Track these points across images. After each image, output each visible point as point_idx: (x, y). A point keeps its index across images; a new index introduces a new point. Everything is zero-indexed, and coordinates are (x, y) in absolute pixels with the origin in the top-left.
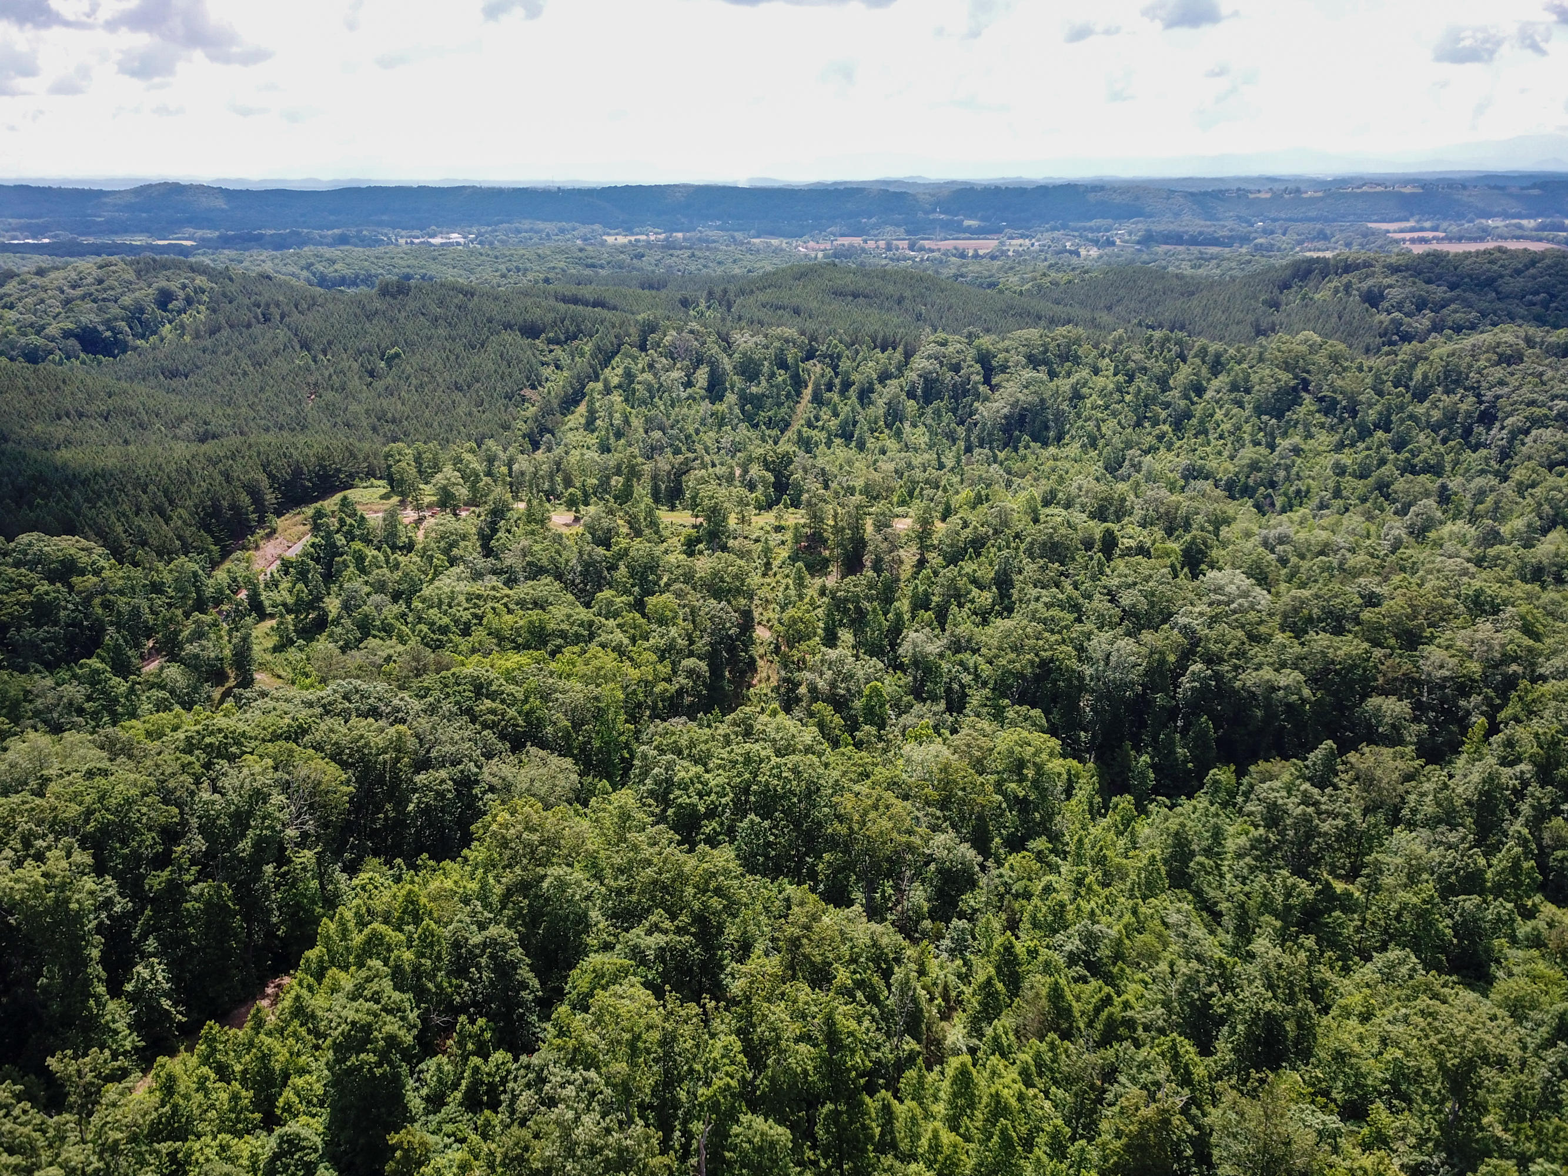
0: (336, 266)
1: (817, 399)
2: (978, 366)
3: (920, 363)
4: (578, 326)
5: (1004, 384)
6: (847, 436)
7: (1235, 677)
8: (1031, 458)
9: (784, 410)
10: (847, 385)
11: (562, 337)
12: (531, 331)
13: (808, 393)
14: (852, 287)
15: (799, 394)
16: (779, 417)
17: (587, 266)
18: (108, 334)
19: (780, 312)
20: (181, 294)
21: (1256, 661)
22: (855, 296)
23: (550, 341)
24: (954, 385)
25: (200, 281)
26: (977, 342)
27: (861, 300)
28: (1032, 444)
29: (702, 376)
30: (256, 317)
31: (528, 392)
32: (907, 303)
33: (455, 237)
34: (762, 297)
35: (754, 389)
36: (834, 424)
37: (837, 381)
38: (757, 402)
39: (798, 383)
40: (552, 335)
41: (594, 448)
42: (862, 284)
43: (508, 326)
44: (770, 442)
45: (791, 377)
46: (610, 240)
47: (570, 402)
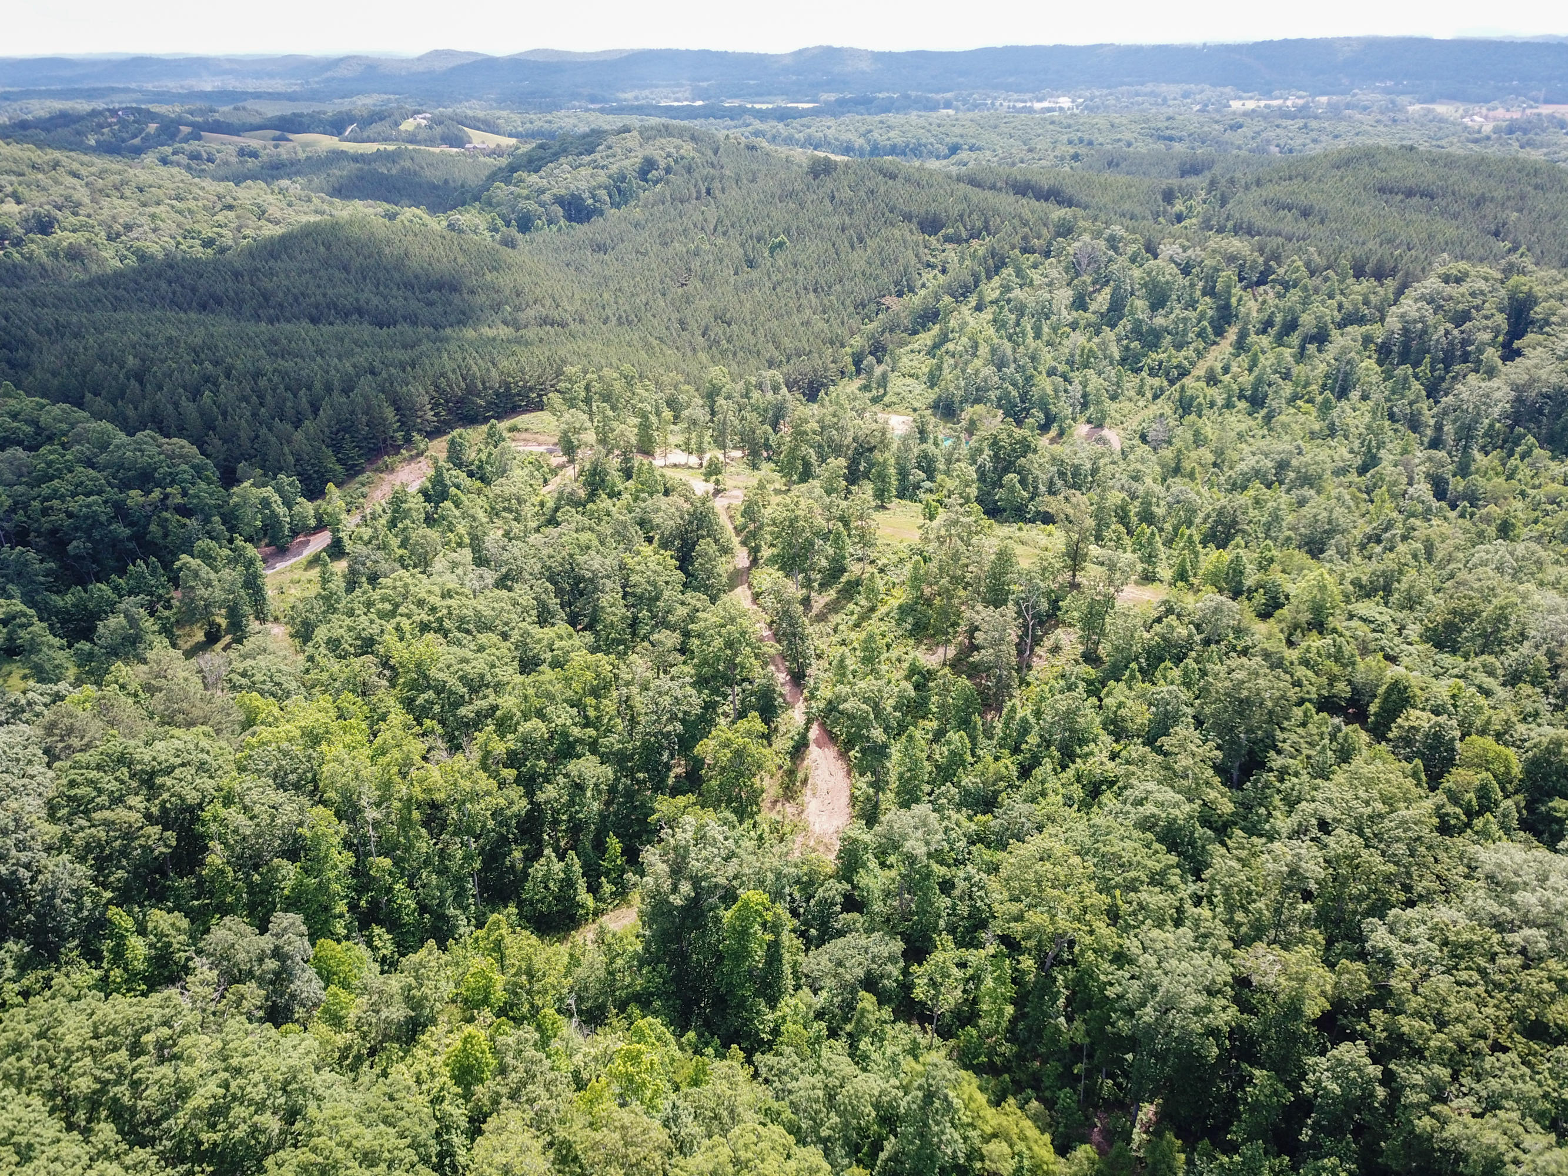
0: (892, 134)
1: (1240, 346)
2: (1501, 319)
3: (1409, 306)
4: (986, 222)
5: (1526, 351)
6: (1256, 401)
7: (1425, 1107)
8: (1524, 472)
9: (1189, 352)
10: (1291, 326)
11: (964, 234)
12: (931, 225)
13: (1232, 333)
14: (1410, 183)
15: (1220, 332)
16: (1175, 362)
17: (1165, 138)
18: (590, 201)
19: (1281, 213)
20: (662, 164)
21: (1494, 1084)
22: (1410, 193)
23: (948, 239)
24: (1451, 343)
25: (688, 149)
26: (1515, 279)
27: (1415, 200)
28: (1537, 451)
29: (1102, 300)
30: (698, 192)
31: (888, 300)
32: (1489, 209)
33: (1065, 102)
34: (1270, 191)
35: (1159, 321)
36: (1247, 379)
37: (1278, 319)
38: (1151, 339)
39: (1225, 316)
40: (951, 231)
41: (925, 378)
42: (1429, 177)
43: (908, 217)
44: (1149, 395)
45: (1219, 309)
46: (1236, 105)
47: (928, 317)
